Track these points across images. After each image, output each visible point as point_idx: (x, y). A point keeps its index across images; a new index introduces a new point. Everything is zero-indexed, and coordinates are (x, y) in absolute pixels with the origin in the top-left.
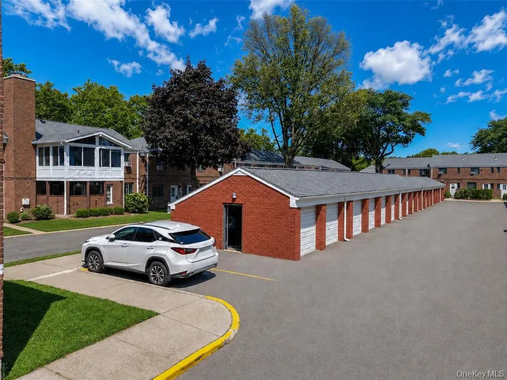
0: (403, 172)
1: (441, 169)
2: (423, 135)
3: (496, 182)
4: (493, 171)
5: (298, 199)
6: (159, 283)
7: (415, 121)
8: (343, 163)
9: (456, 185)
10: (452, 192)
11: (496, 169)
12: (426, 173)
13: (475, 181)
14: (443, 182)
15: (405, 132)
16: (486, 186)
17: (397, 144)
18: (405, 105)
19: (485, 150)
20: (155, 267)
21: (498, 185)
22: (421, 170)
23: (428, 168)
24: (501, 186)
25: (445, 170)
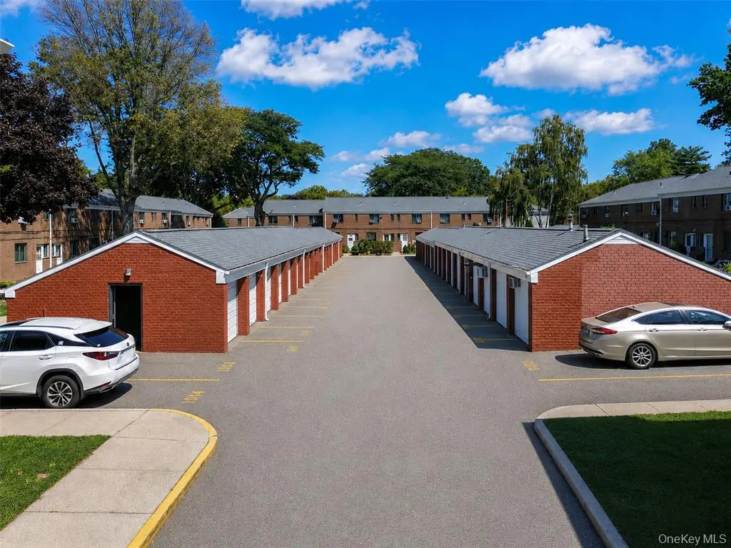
0: (288, 219)
1: (335, 216)
2: (315, 172)
3: (396, 232)
4: (393, 219)
5: (227, 273)
6: (64, 405)
7: (305, 154)
8: (200, 205)
9: (354, 237)
10: (350, 245)
11: (396, 217)
12: (317, 221)
13: (374, 231)
14: (339, 233)
15: (291, 167)
16: (386, 236)
17: (281, 182)
18: (291, 131)
19: (381, 193)
20: (56, 384)
21: (399, 236)
22: (311, 217)
23: (320, 214)
24: (402, 237)
25: (340, 217)
